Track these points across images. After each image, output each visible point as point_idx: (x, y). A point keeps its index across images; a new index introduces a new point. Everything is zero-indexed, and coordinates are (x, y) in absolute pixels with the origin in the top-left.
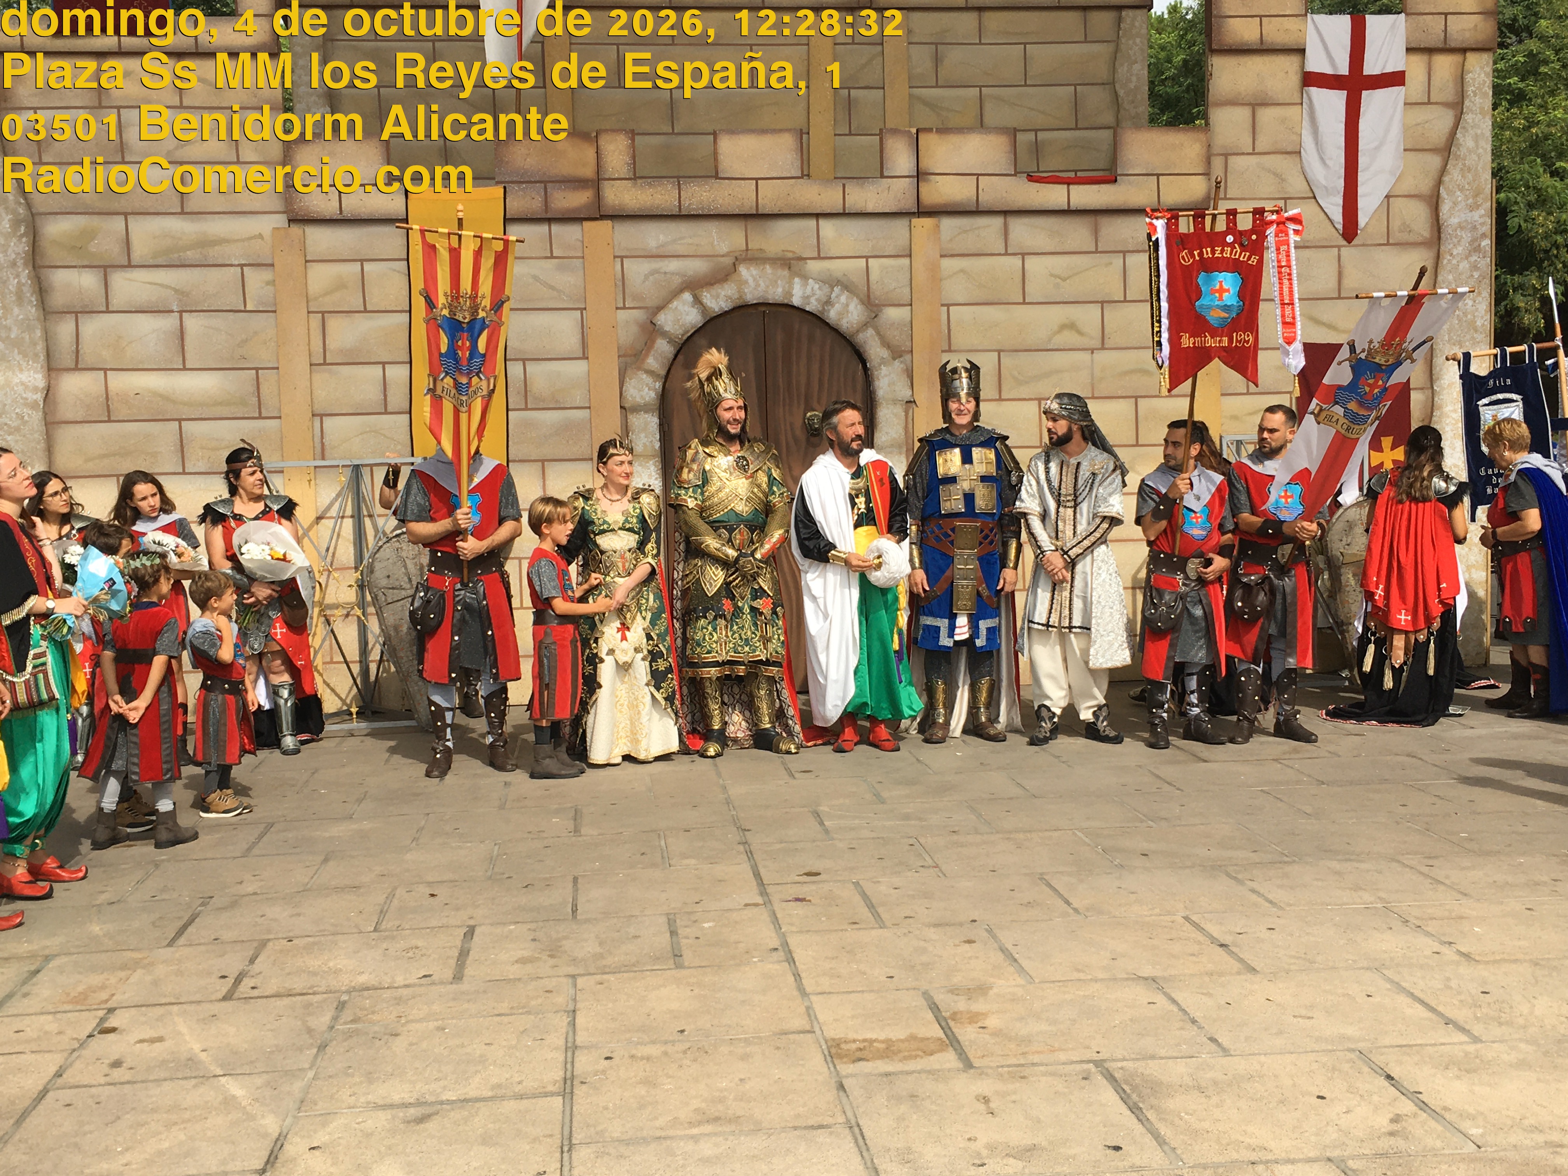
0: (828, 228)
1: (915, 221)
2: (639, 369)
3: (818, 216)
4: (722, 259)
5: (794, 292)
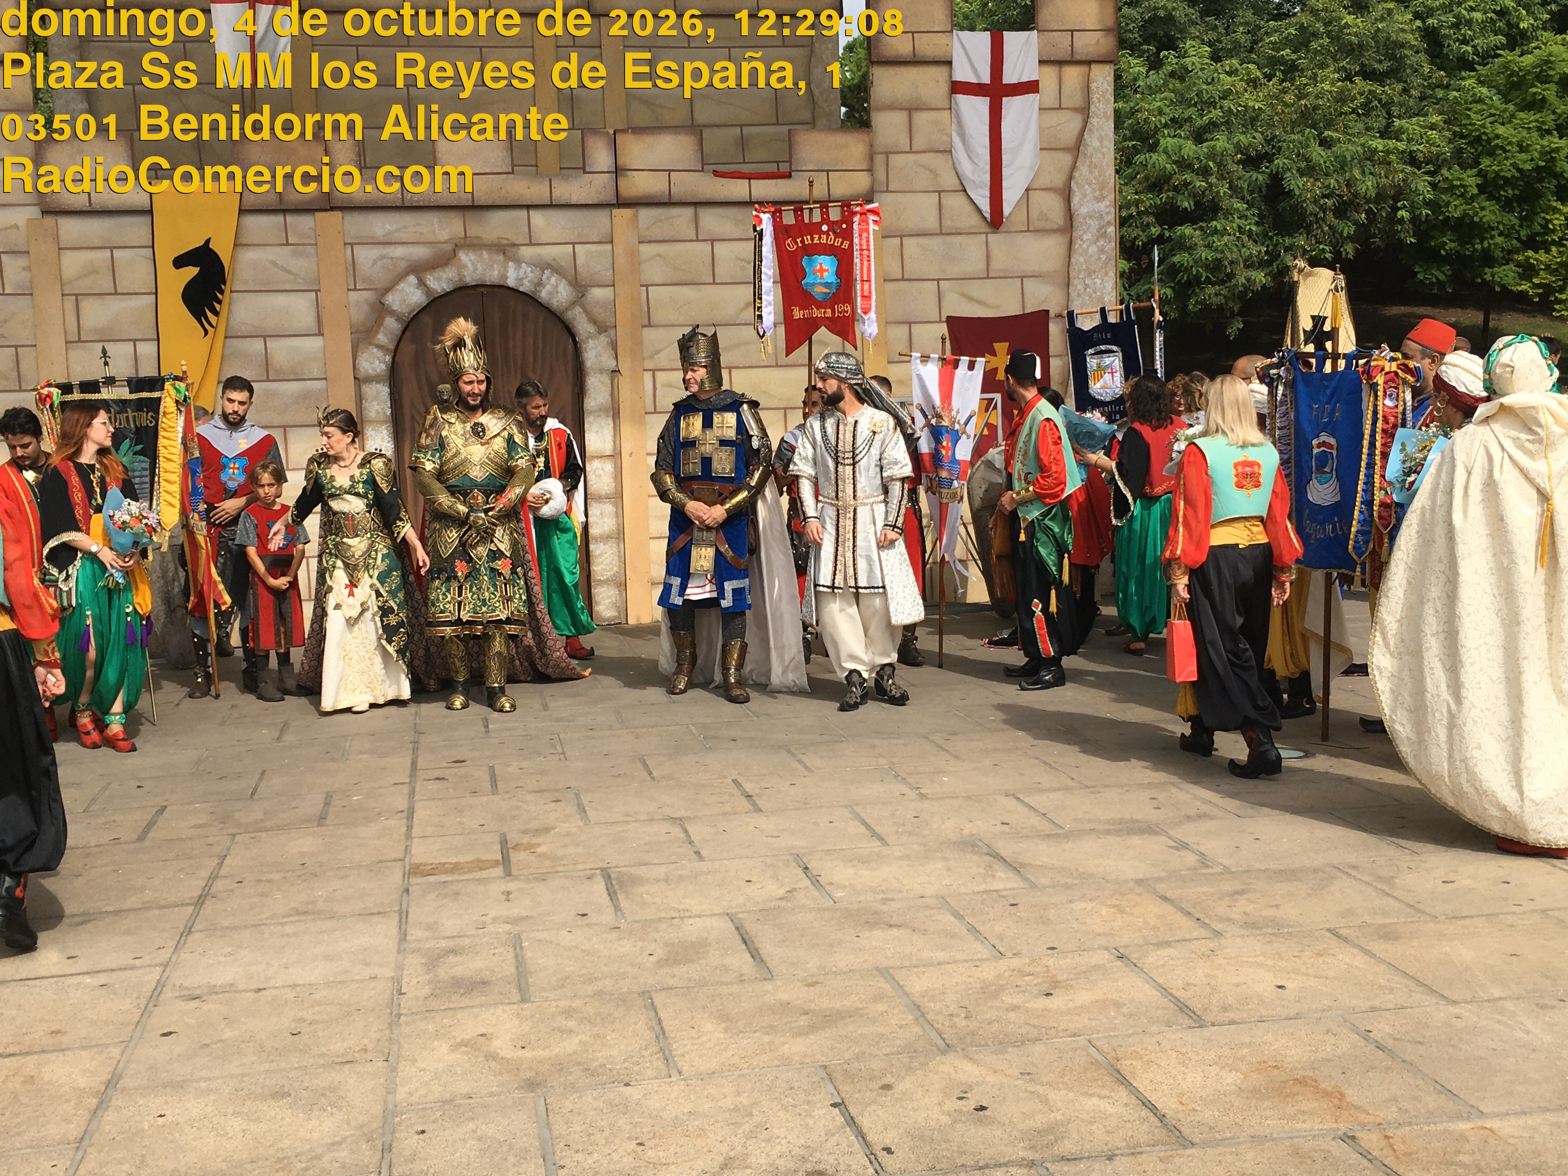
0: (538, 218)
1: (616, 211)
2: (370, 344)
3: (528, 207)
4: (443, 246)
5: (509, 275)
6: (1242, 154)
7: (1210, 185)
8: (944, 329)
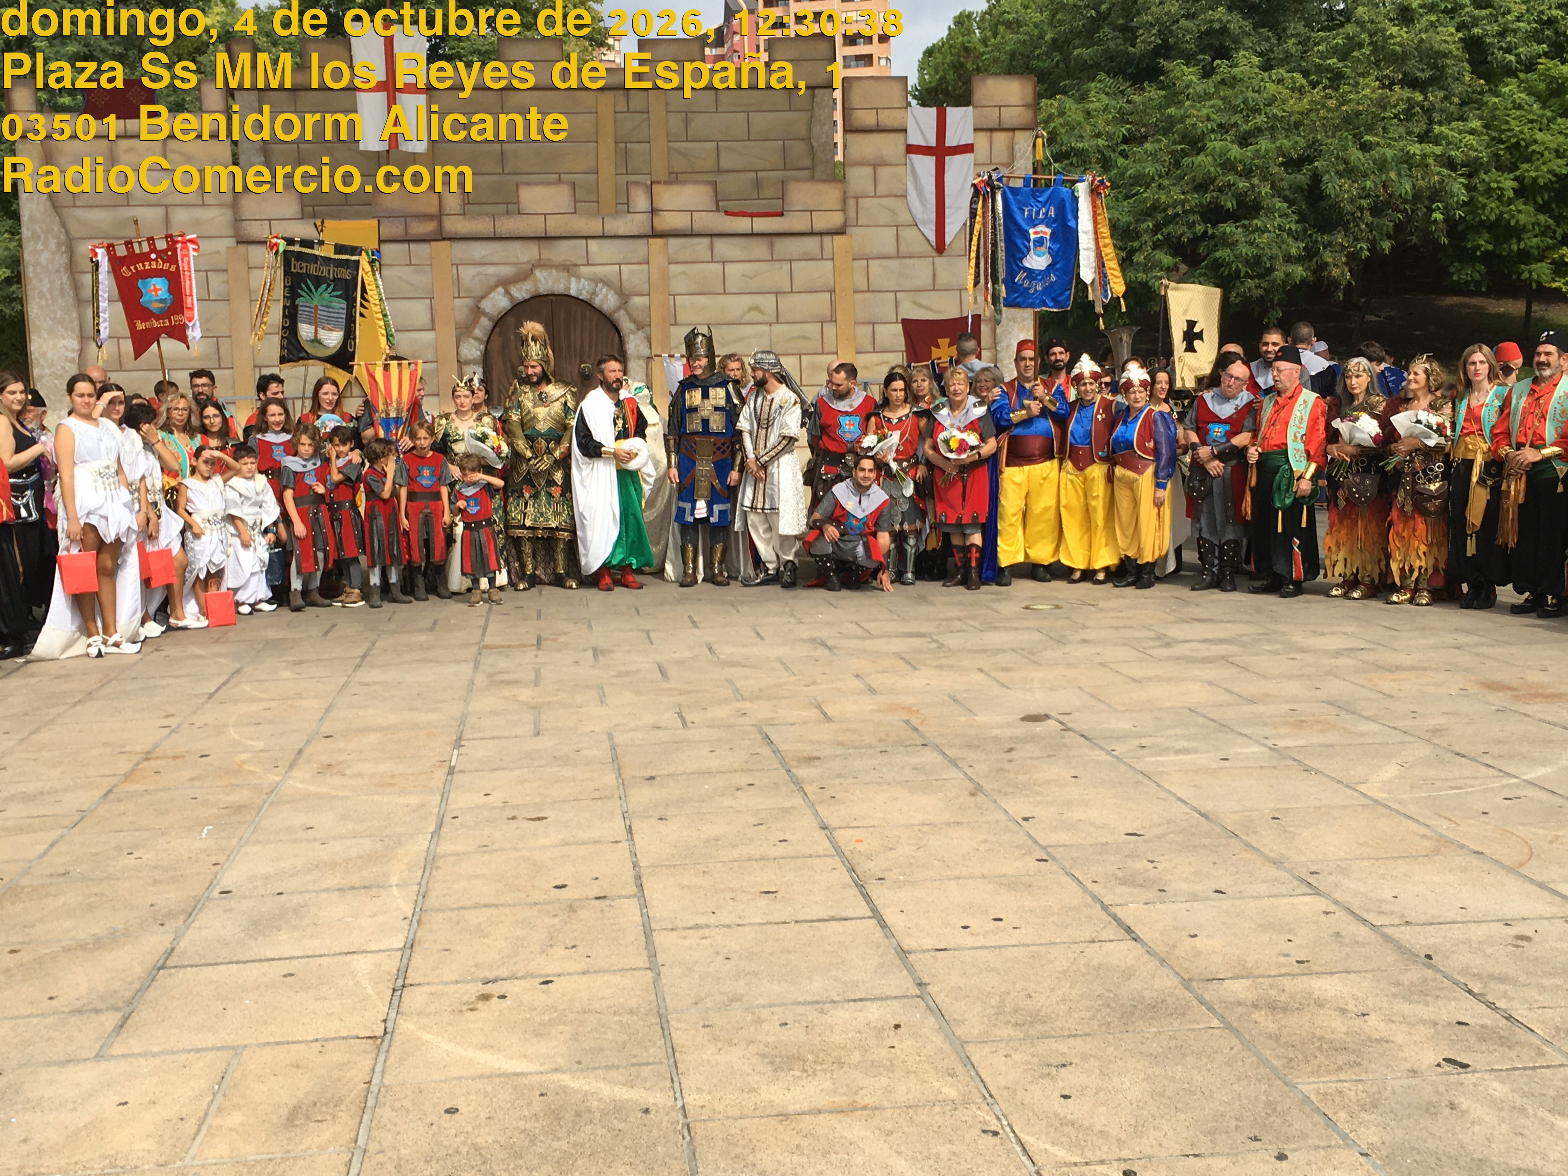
0: (594, 246)
1: (651, 241)
2: (469, 337)
3: (587, 238)
4: (524, 266)
5: (571, 286)
6: (1284, 156)
7: (1253, 186)
8: (900, 327)
